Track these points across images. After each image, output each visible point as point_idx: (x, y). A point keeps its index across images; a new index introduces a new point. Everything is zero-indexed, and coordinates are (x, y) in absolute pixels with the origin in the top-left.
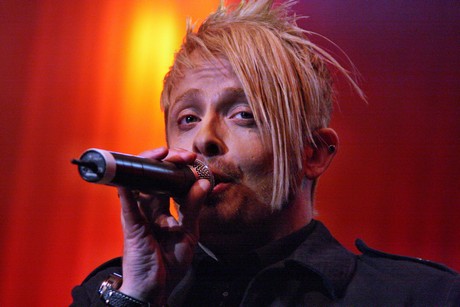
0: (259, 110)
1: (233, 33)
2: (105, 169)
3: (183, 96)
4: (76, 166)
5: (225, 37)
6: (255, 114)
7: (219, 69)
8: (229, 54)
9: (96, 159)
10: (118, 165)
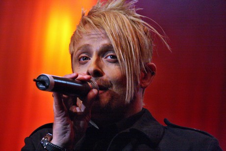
0: (120, 55)
1: (106, 16)
2: (49, 84)
3: (81, 47)
4: (35, 82)
5: (102, 18)
6: (118, 57)
7: (100, 35)
8: (105, 27)
9: (45, 79)
10: (55, 82)
